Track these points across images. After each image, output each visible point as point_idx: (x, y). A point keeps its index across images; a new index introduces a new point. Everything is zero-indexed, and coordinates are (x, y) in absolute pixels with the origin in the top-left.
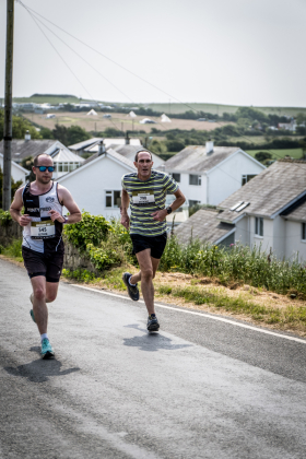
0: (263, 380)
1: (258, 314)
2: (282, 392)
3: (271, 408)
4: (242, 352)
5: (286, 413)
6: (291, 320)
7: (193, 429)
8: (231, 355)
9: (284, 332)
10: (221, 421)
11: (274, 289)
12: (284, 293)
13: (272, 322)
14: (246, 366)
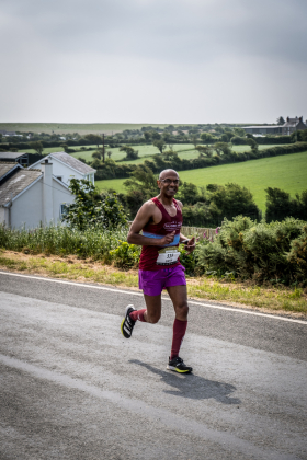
0: (36, 305)
1: (11, 265)
2: (54, 311)
3: (51, 320)
4: (12, 289)
5: (63, 322)
6: (35, 267)
7: (10, 336)
8: (6, 291)
9: (33, 275)
10: (24, 330)
11: (11, 249)
12: (19, 251)
13: (22, 269)
14: (20, 297)
